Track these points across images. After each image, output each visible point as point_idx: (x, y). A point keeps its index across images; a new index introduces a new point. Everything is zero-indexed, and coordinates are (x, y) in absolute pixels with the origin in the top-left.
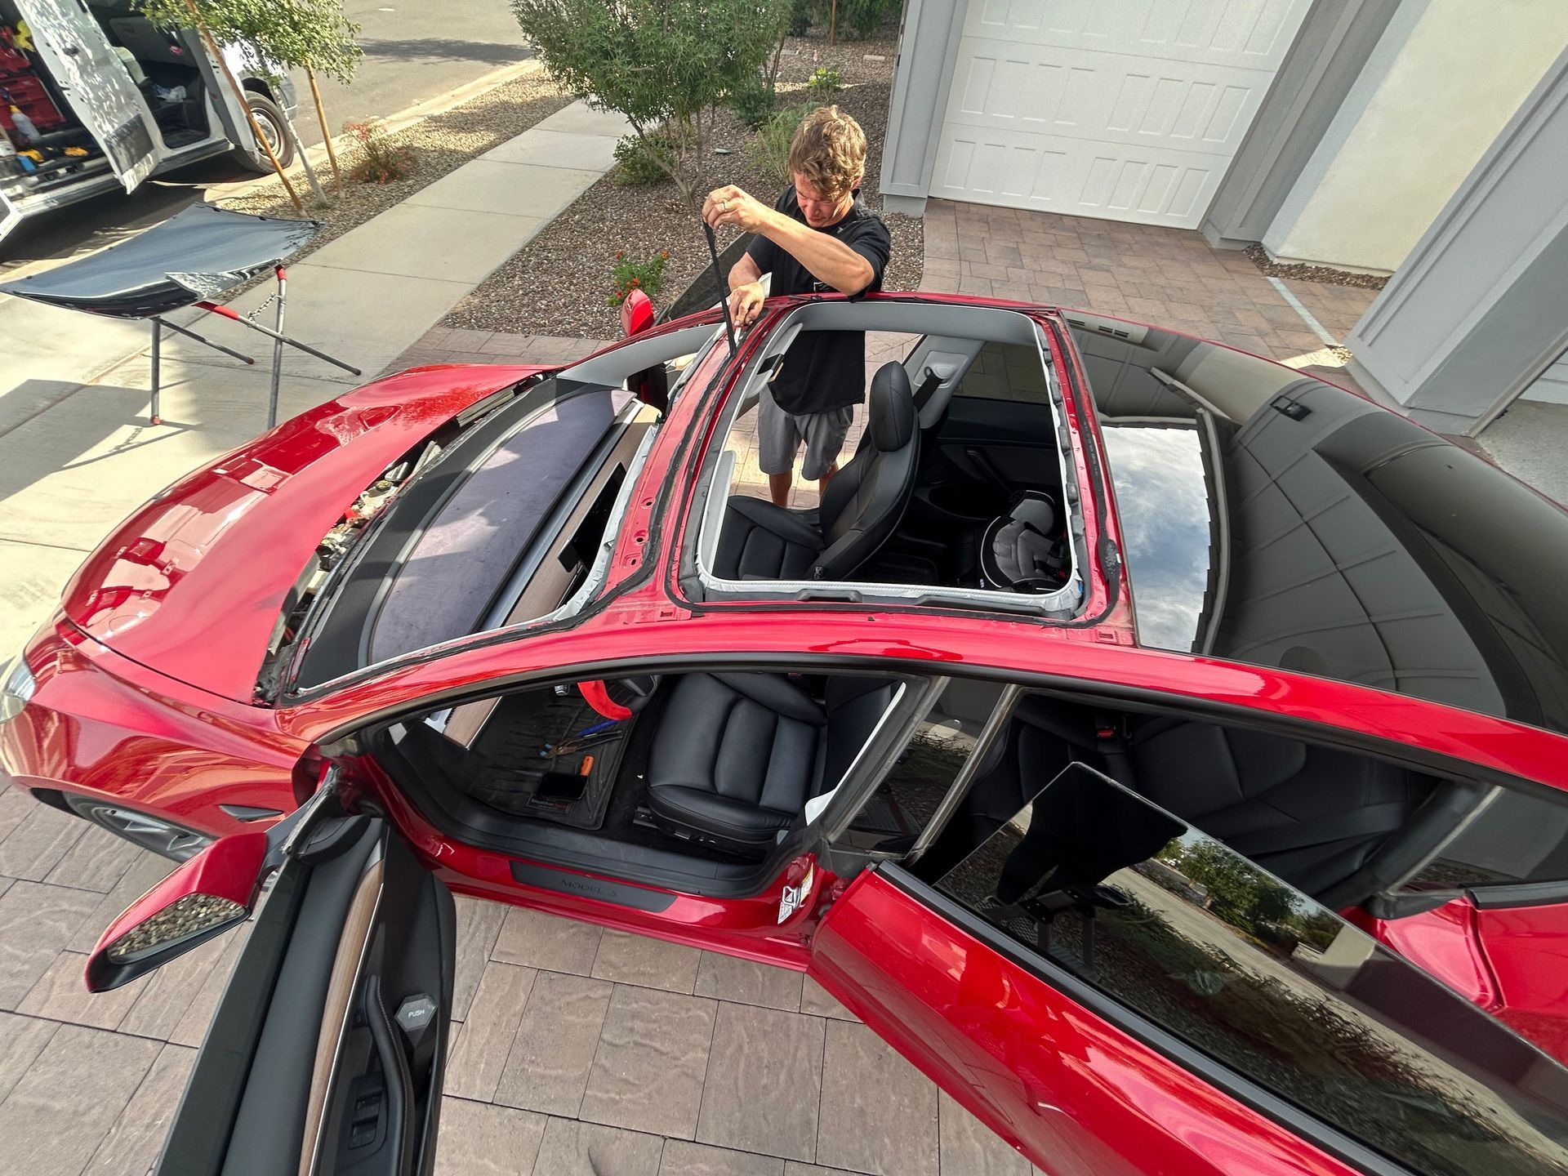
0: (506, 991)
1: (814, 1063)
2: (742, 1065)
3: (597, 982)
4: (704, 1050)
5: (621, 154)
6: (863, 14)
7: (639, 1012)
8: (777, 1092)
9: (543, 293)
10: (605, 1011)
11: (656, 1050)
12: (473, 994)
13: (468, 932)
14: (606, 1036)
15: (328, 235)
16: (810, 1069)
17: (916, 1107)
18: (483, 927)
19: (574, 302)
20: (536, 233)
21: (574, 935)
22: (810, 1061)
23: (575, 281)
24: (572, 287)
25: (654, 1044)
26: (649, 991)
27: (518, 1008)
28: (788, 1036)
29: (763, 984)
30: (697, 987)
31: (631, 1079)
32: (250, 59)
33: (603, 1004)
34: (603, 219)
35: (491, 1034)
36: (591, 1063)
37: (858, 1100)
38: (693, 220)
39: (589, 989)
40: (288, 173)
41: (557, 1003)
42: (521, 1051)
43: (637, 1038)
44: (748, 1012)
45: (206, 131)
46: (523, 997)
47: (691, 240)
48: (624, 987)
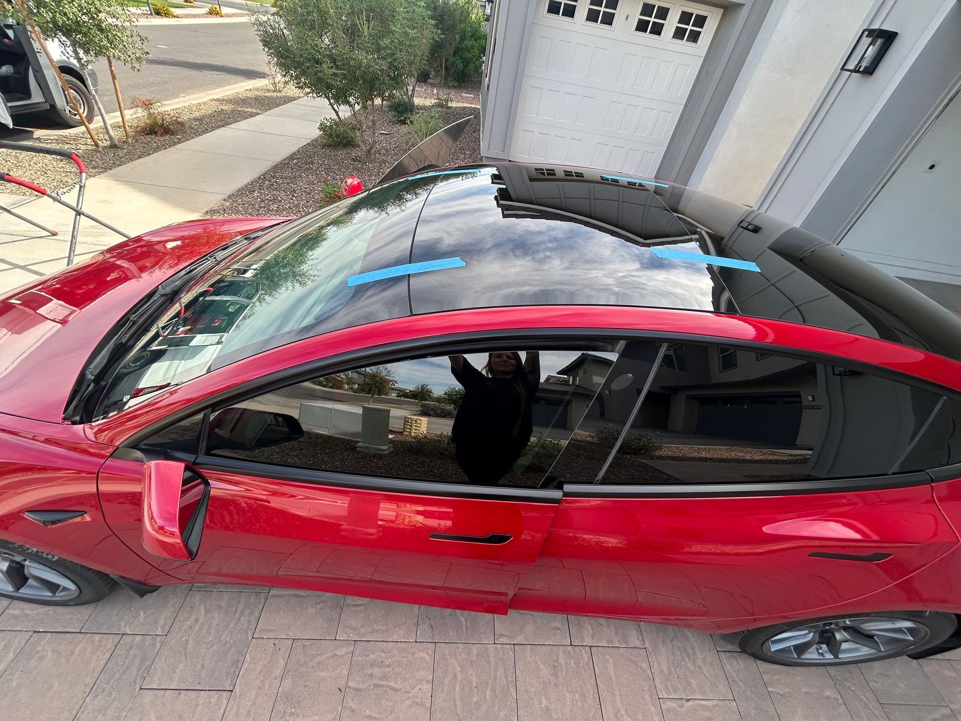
0: (268, 659)
1: (510, 679)
2: (458, 689)
3: (342, 642)
4: (428, 682)
5: (322, 128)
6: (460, 74)
7: (376, 661)
8: (485, 706)
9: (274, 200)
10: (349, 664)
11: (392, 688)
12: (239, 666)
13: (234, 618)
14: (350, 684)
15: (118, 163)
16: (508, 683)
17: (585, 700)
18: (247, 612)
19: (297, 206)
20: (268, 168)
21: (321, 609)
22: (506, 678)
23: (296, 195)
24: (294, 198)
25: (389, 684)
26: (382, 643)
27: (278, 671)
28: (489, 662)
29: (466, 627)
30: (418, 635)
31: (374, 715)
32: (66, 48)
33: (348, 659)
34: (312, 163)
35: (257, 696)
36: (340, 707)
37: (544, 702)
38: (370, 165)
39: (335, 649)
40: (91, 126)
41: (310, 664)
42: (282, 706)
43: (376, 681)
44: (458, 648)
45: (27, 94)
46: (282, 663)
47: (370, 176)
48: (363, 643)
